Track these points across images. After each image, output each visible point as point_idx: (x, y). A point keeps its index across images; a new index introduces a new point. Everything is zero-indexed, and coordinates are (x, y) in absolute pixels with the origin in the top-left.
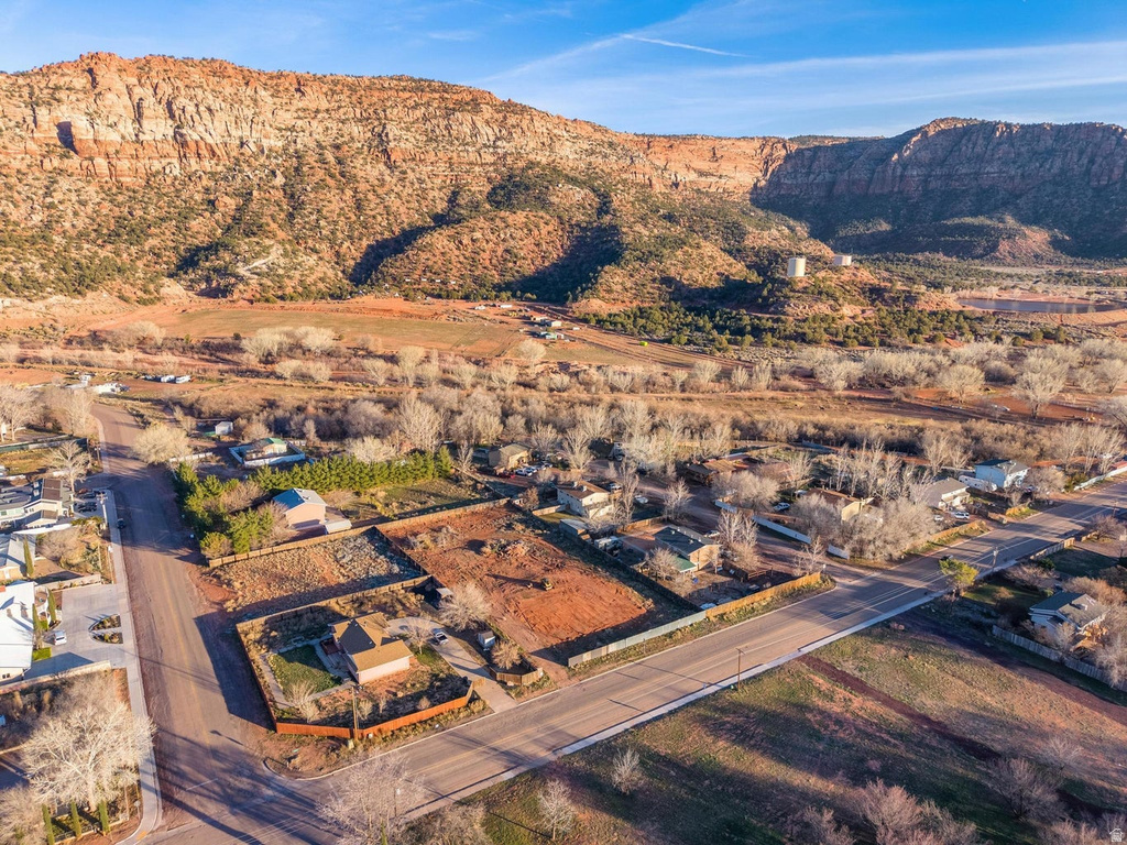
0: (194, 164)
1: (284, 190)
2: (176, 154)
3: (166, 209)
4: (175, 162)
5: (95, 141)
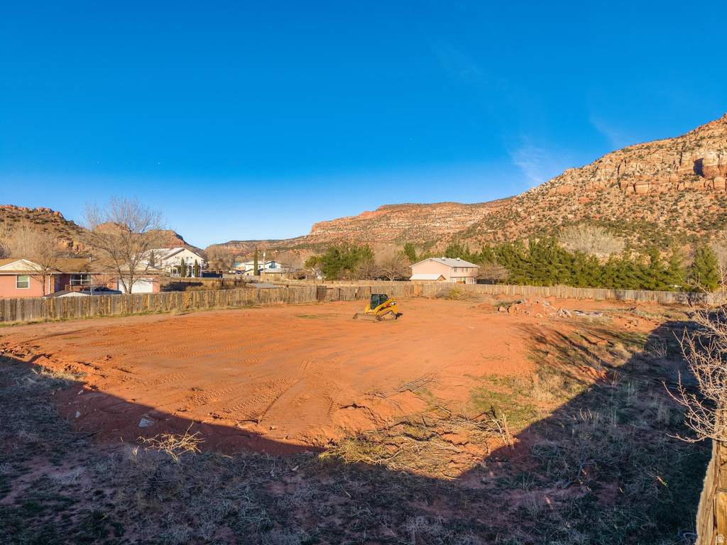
5: (719, 166)
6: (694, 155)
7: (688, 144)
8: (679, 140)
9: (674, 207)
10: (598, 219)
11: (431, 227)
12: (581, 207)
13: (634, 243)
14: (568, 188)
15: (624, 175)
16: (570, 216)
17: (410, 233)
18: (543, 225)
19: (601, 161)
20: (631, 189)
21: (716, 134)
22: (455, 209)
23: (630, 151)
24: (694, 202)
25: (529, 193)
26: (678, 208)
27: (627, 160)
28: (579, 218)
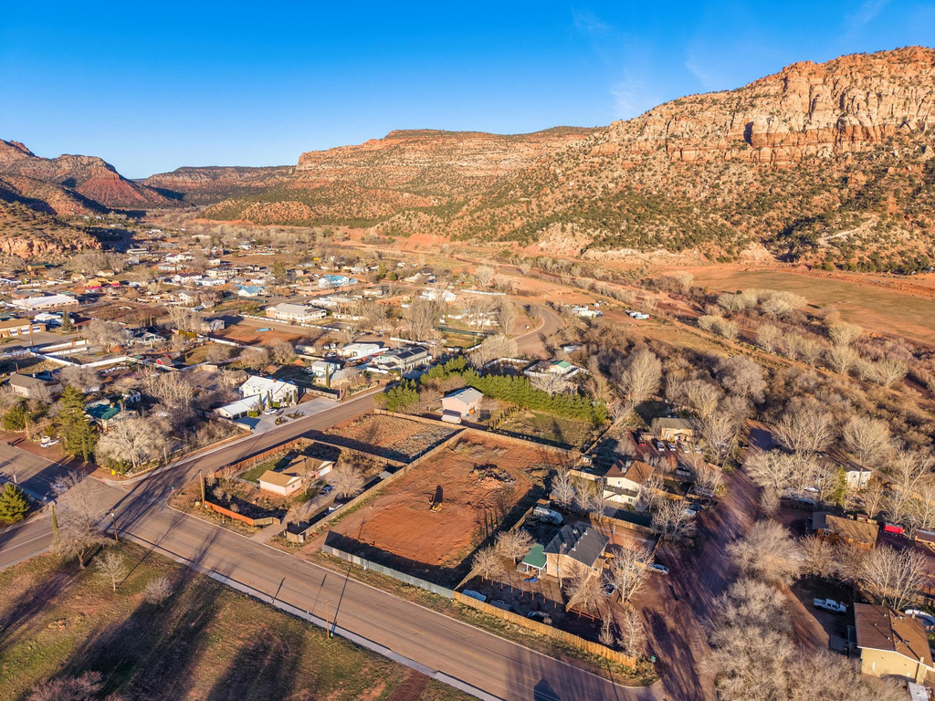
0: (845, 146)
1: (926, 165)
2: (832, 139)
3: (803, 186)
4: (830, 146)
5: (767, 134)
6: (746, 117)
7: (742, 101)
8: (735, 95)
9: (717, 181)
10: (639, 191)
11: (457, 166)
12: (624, 173)
13: (665, 234)
14: (613, 147)
15: (673, 135)
16: (611, 186)
17: (430, 173)
18: (581, 194)
19: (650, 115)
20: (677, 154)
21: (772, 92)
22: (486, 142)
23: (683, 103)
24: (737, 176)
25: (570, 148)
26: (721, 183)
27: (678, 117)
28: (620, 188)
